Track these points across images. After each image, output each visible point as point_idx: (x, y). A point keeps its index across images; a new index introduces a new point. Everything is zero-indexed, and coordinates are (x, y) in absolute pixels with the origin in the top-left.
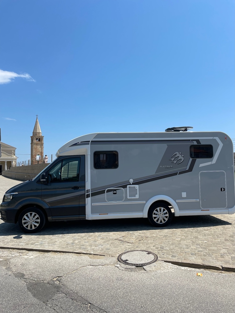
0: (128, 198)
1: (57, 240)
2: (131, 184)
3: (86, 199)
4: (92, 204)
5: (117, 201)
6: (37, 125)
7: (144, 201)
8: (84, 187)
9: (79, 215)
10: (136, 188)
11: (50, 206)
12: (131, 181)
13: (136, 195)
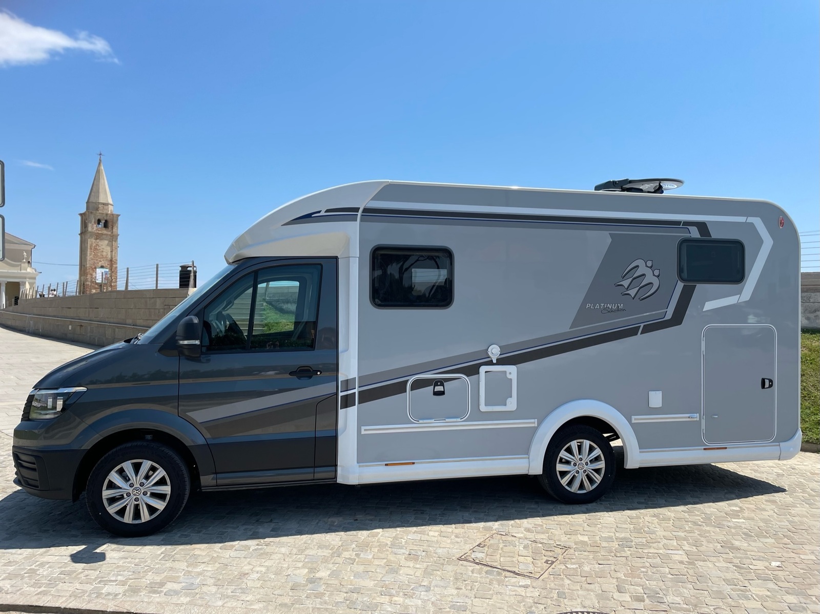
0: (483, 408)
1: (246, 568)
2: (495, 361)
3: (341, 412)
4: (363, 428)
5: (447, 420)
6: (101, 181)
7: (533, 421)
8: (335, 368)
9: (315, 467)
10: (509, 376)
11: (208, 436)
12: (495, 352)
13: (509, 400)
